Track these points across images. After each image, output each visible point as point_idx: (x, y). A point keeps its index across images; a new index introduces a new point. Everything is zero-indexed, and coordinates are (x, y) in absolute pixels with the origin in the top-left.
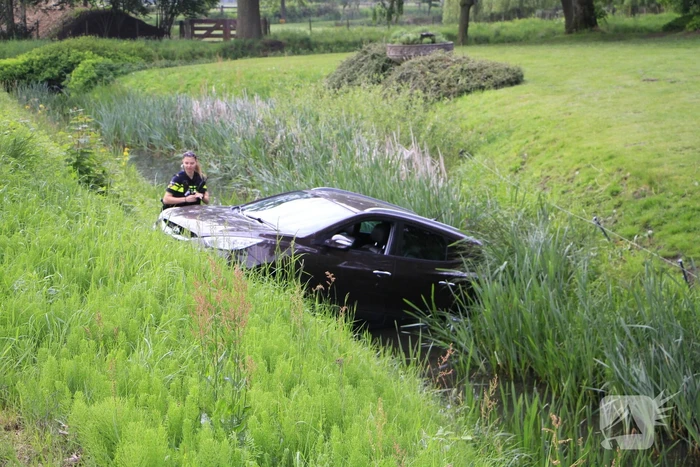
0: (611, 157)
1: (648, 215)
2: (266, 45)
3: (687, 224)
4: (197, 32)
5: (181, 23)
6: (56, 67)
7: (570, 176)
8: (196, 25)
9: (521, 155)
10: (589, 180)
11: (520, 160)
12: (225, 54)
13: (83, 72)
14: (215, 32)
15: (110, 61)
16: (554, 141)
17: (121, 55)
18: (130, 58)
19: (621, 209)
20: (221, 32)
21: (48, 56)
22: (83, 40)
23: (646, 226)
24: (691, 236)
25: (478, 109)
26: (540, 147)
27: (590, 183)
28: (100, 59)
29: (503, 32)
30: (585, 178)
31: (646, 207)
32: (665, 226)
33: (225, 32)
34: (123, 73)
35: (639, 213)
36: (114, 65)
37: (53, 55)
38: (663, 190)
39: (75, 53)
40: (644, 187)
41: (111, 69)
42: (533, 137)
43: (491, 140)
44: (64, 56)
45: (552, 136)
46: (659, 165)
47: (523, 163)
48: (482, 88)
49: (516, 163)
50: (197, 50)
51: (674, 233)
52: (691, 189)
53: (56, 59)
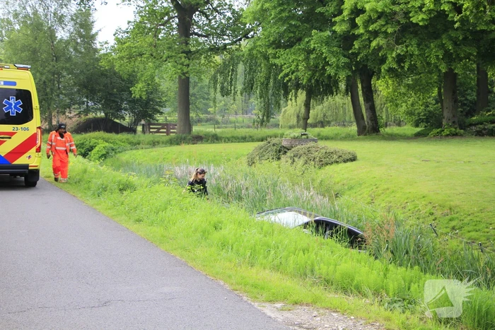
0: (424, 197)
1: (453, 223)
2: (193, 137)
3: (475, 227)
4: (151, 130)
5: (143, 125)
6: (83, 148)
7: (403, 206)
8: (151, 126)
9: (370, 196)
10: (415, 207)
11: (370, 198)
12: (172, 142)
13: (98, 151)
14: (161, 130)
15: (112, 145)
16: (388, 189)
17: (118, 142)
18: (122, 144)
19: (437, 221)
20: (165, 130)
21: (79, 142)
22: (97, 134)
23: (453, 228)
24: (478, 233)
25: (338, 173)
26: (380, 192)
27: (416, 209)
28: (107, 144)
29: (322, 134)
30: (413, 207)
31: (450, 220)
32: (463, 229)
33: (167, 131)
34: (119, 152)
35: (448, 223)
36: (114, 147)
37: (81, 142)
38: (457, 213)
39: (93, 141)
40: (446, 211)
41: (113, 150)
42: (375, 187)
43: (351, 188)
44: (87, 143)
45: (386, 187)
46: (451, 201)
47: (372, 200)
48: (337, 162)
49: (369, 199)
50: (156, 140)
51: (469, 232)
52: (472, 212)
53: (83, 144)
